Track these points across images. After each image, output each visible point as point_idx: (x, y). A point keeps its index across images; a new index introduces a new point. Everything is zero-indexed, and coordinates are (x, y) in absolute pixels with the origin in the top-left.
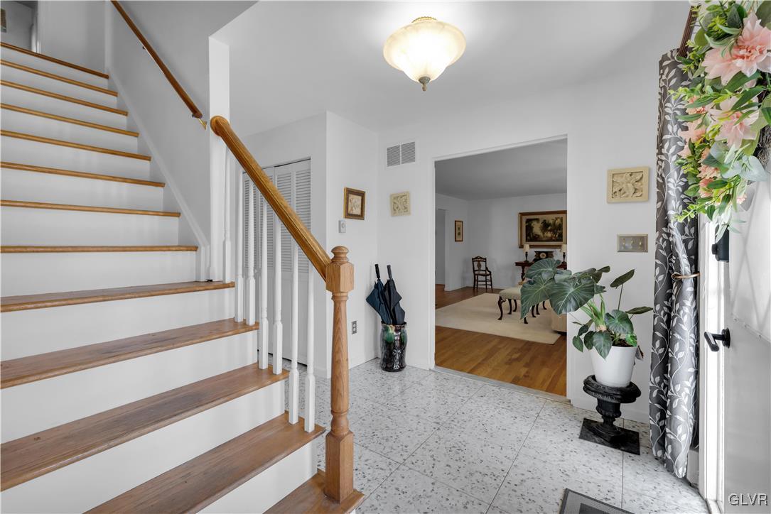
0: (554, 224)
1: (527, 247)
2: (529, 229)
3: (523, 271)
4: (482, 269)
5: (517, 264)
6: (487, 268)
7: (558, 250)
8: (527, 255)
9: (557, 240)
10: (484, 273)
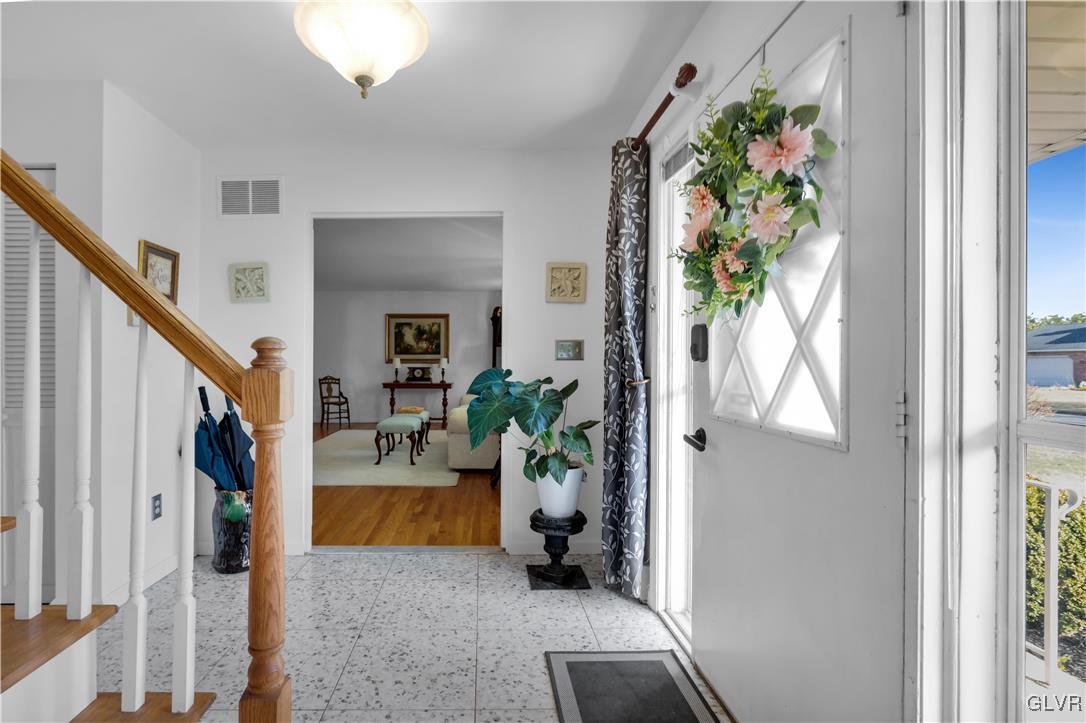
0: (431, 330)
1: (397, 361)
2: (399, 336)
3: (392, 395)
4: (333, 395)
5: (386, 386)
6: (341, 394)
7: (435, 366)
8: (397, 372)
9: (434, 353)
10: (337, 400)
